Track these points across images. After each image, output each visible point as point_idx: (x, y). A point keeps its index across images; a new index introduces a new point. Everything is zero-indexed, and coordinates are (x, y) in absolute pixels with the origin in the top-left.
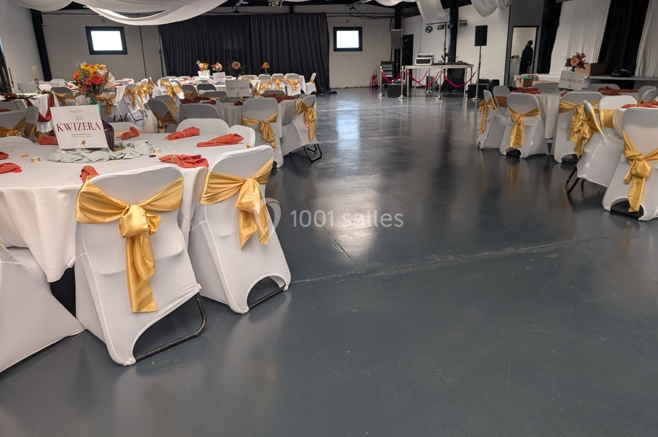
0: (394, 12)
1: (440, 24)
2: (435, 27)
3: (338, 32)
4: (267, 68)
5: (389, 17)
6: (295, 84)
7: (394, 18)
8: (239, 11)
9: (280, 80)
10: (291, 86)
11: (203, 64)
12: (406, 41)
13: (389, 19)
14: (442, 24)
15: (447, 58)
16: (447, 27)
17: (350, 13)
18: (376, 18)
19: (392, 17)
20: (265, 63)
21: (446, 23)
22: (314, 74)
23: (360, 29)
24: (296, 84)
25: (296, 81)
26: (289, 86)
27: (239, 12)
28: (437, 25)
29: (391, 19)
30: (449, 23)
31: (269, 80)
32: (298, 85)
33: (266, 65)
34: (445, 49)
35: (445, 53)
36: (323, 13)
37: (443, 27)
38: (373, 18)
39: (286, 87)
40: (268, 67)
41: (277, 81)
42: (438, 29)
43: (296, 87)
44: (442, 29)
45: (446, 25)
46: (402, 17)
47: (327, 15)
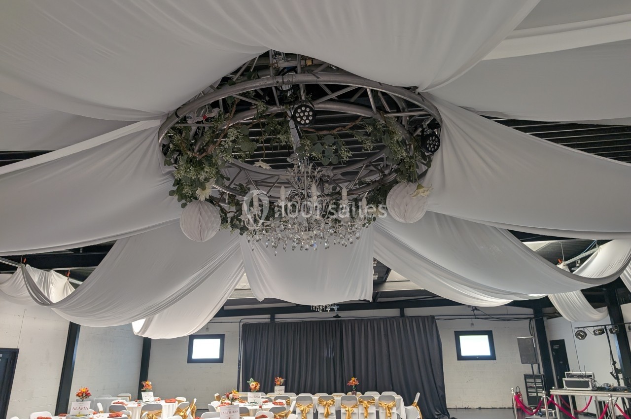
0: (533, 313)
1: (596, 328)
2: (590, 332)
3: (462, 338)
4: (356, 385)
5: (527, 318)
6: (389, 408)
7: (534, 320)
8: (339, 315)
9: (369, 402)
10: (385, 411)
11: (254, 383)
12: (556, 347)
13: (528, 320)
14: (600, 328)
15: (621, 376)
16: (609, 332)
17: (475, 315)
18: (508, 320)
19: (531, 319)
20: (353, 379)
21: (605, 326)
22: (418, 395)
23: (489, 333)
24: (392, 409)
25: (391, 404)
26: (381, 411)
27: (340, 317)
28: (592, 329)
29: (530, 321)
30: (611, 327)
31: (354, 402)
32: (394, 410)
33: (353, 381)
34: (614, 363)
35: (616, 369)
36: (431, 316)
37: (602, 332)
38: (505, 320)
39: (377, 412)
40: (357, 383)
41: (365, 403)
42: (595, 334)
43: (390, 413)
44: (600, 334)
45: (605, 328)
46: (545, 319)
47: (436, 317)
